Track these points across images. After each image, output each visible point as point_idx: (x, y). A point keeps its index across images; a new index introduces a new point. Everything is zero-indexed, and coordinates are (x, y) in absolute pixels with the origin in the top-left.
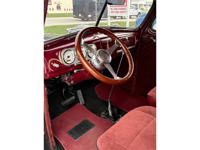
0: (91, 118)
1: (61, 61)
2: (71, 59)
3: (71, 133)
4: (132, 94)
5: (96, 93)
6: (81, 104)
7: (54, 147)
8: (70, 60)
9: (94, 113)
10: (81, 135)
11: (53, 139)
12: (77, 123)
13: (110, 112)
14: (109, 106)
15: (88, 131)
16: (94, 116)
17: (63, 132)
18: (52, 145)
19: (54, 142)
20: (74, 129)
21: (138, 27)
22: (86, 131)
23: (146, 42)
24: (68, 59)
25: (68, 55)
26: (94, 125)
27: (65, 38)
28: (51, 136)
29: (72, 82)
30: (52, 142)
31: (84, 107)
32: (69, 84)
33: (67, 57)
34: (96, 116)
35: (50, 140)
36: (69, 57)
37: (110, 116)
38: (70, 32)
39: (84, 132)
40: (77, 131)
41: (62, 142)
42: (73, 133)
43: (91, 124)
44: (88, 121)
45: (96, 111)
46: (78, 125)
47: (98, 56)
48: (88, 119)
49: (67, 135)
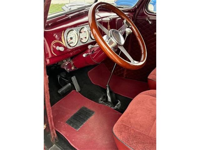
0: (89, 104)
1: (64, 44)
2: (74, 42)
3: (70, 122)
4: (123, 78)
5: (89, 79)
6: (77, 91)
7: (56, 140)
8: (72, 43)
9: (91, 100)
10: (82, 124)
11: (54, 132)
12: (75, 111)
13: (109, 98)
14: (108, 92)
15: (89, 119)
16: (92, 102)
17: (62, 123)
18: (54, 137)
19: (55, 134)
20: (73, 118)
21: (134, 7)
22: (87, 119)
23: (141, 23)
24: (71, 40)
25: (71, 37)
26: (93, 112)
27: (66, 15)
28: (52, 129)
29: (73, 68)
30: (54, 135)
31: (80, 94)
32: (68, 69)
33: (69, 39)
34: (94, 102)
35: (52, 133)
36: (71, 38)
37: (109, 102)
38: (70, 8)
39: (85, 121)
40: (76, 120)
41: (63, 133)
42: (73, 122)
43: (90, 111)
44: (86, 108)
45: (93, 98)
46: (77, 113)
47: (111, 36)
48: (86, 106)
49: (66, 125)
